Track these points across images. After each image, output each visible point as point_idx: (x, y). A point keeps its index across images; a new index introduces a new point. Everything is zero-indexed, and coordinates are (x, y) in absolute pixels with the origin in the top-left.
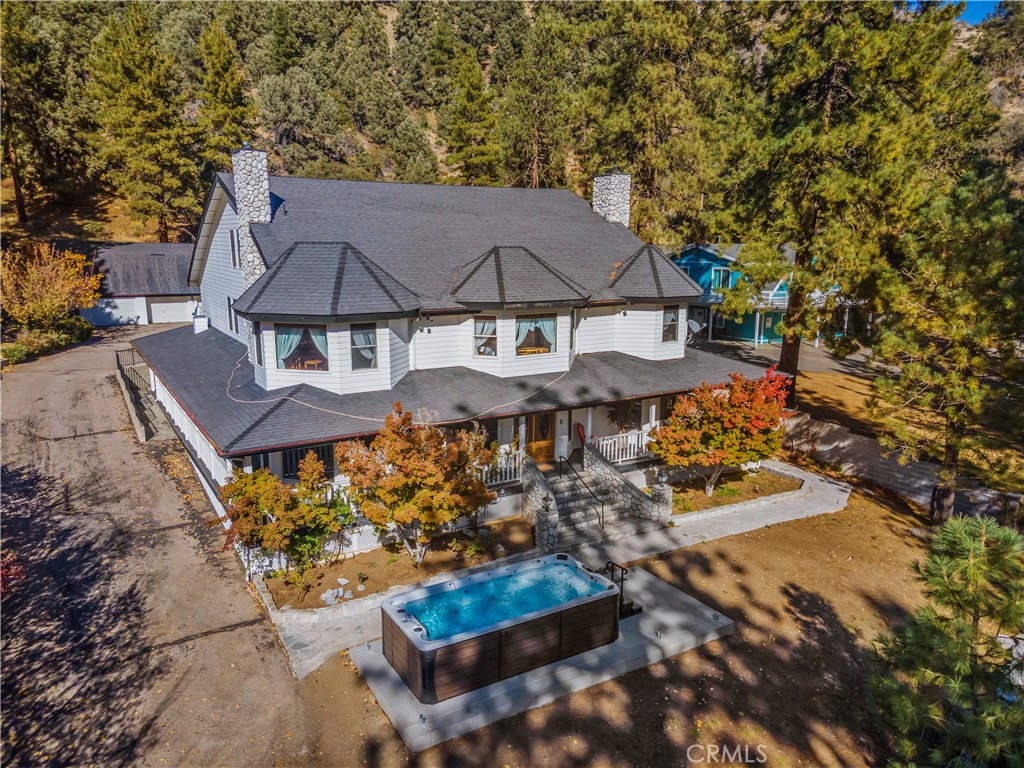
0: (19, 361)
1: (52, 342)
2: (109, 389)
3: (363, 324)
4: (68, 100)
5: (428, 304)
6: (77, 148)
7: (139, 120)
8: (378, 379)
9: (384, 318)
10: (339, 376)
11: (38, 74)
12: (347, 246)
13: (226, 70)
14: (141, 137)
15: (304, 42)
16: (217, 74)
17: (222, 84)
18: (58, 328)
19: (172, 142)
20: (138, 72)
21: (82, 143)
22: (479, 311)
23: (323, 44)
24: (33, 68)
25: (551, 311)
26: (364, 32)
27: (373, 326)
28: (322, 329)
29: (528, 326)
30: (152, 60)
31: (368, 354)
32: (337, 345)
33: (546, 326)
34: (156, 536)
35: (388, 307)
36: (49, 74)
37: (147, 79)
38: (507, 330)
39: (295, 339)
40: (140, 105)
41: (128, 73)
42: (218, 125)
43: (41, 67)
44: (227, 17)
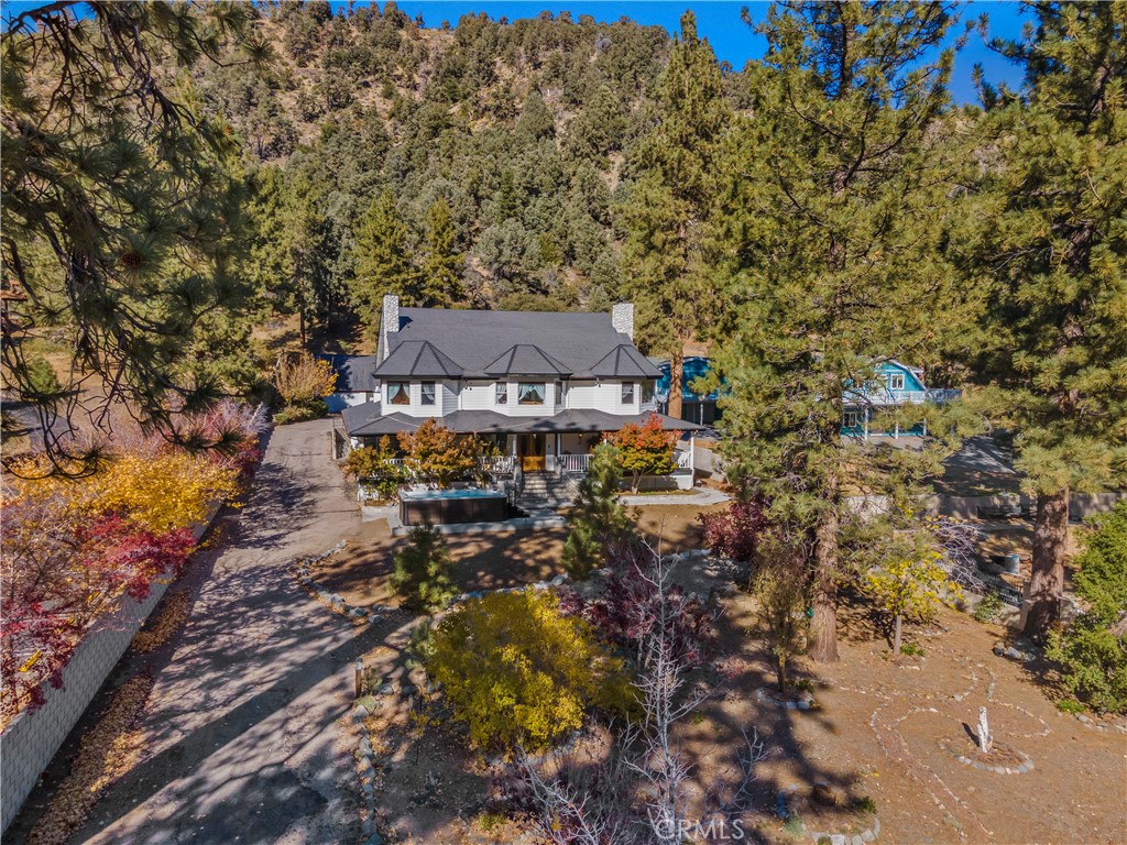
0: (284, 424)
1: (303, 414)
2: (326, 437)
3: (428, 381)
4: (340, 258)
5: (466, 374)
6: (342, 292)
7: (379, 270)
8: (435, 411)
9: (439, 378)
10: (415, 408)
11: (324, 242)
12: (427, 342)
13: (444, 230)
14: (379, 281)
15: (530, 194)
16: (438, 233)
17: (440, 240)
18: (309, 406)
19: (398, 285)
20: (383, 238)
21: (346, 287)
22: (497, 378)
23: (545, 195)
24: (320, 238)
25: (541, 380)
26: (584, 181)
27: (434, 383)
28: (408, 383)
29: (527, 389)
30: (393, 228)
31: (431, 398)
32: (414, 391)
33: (538, 389)
34: (327, 488)
35: (440, 372)
36: (331, 241)
37: (388, 241)
38: (512, 389)
39: (397, 389)
40: (382, 260)
41: (377, 239)
42: (435, 269)
43: (326, 237)
44: (470, 180)
